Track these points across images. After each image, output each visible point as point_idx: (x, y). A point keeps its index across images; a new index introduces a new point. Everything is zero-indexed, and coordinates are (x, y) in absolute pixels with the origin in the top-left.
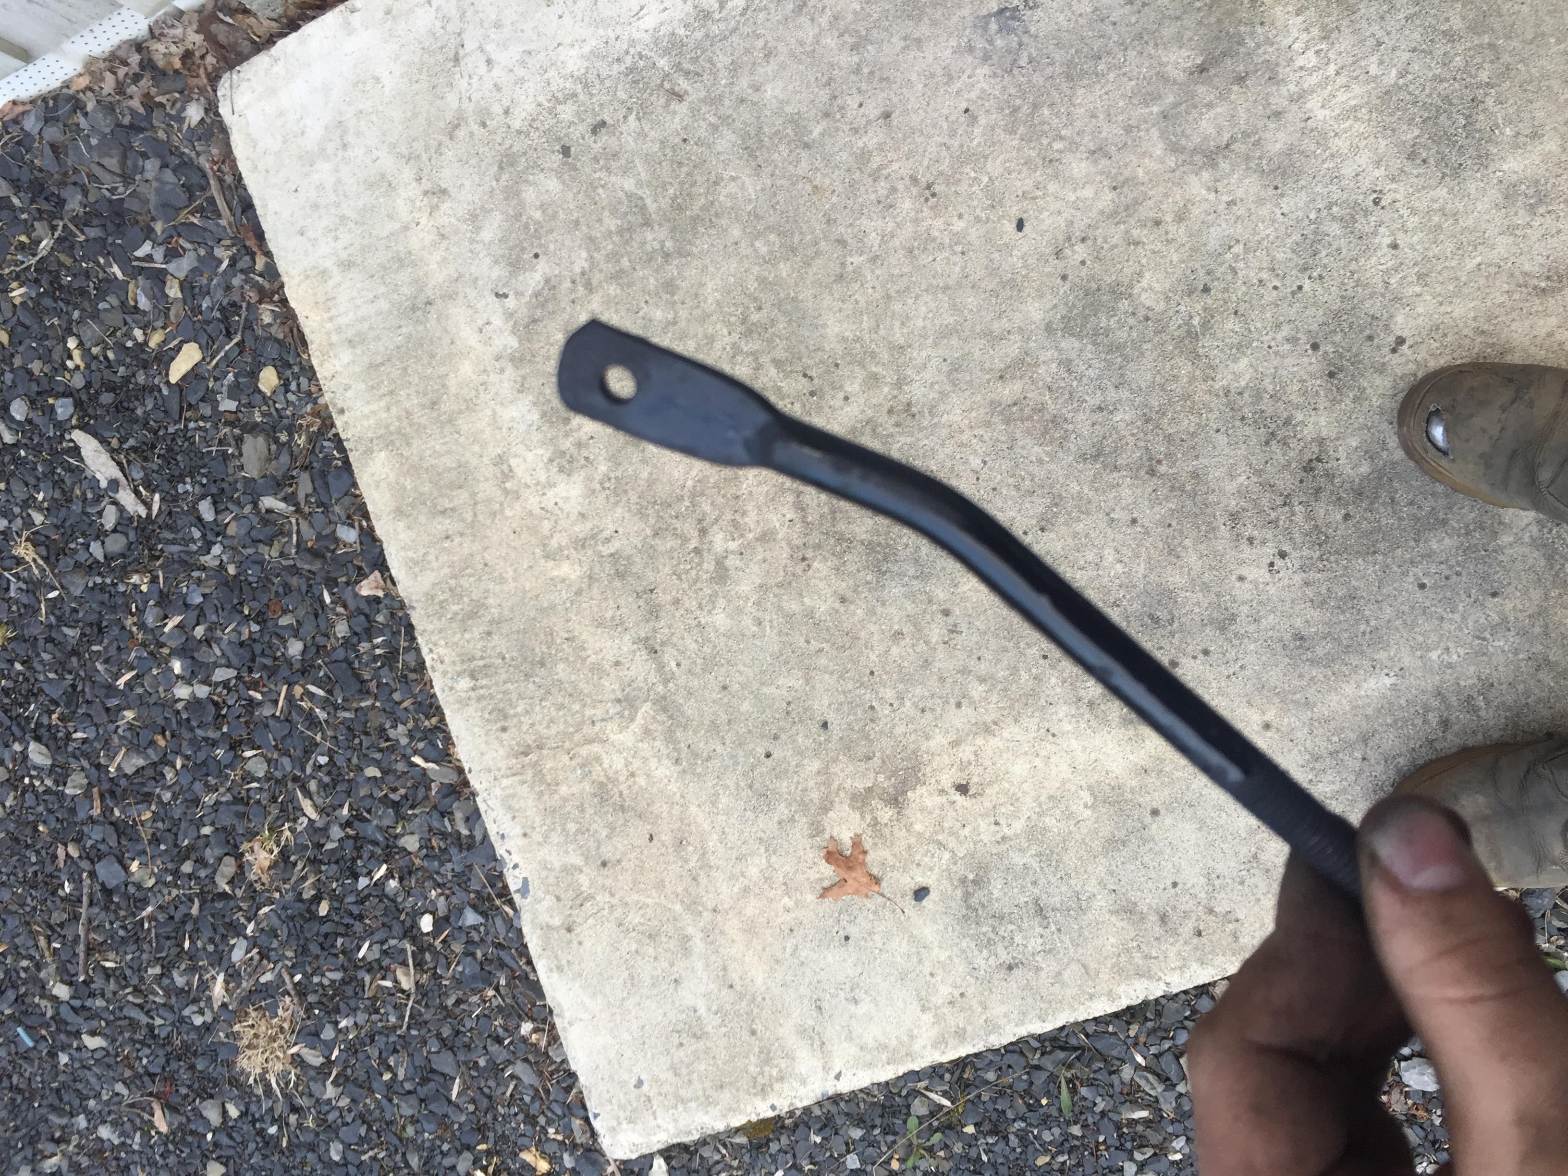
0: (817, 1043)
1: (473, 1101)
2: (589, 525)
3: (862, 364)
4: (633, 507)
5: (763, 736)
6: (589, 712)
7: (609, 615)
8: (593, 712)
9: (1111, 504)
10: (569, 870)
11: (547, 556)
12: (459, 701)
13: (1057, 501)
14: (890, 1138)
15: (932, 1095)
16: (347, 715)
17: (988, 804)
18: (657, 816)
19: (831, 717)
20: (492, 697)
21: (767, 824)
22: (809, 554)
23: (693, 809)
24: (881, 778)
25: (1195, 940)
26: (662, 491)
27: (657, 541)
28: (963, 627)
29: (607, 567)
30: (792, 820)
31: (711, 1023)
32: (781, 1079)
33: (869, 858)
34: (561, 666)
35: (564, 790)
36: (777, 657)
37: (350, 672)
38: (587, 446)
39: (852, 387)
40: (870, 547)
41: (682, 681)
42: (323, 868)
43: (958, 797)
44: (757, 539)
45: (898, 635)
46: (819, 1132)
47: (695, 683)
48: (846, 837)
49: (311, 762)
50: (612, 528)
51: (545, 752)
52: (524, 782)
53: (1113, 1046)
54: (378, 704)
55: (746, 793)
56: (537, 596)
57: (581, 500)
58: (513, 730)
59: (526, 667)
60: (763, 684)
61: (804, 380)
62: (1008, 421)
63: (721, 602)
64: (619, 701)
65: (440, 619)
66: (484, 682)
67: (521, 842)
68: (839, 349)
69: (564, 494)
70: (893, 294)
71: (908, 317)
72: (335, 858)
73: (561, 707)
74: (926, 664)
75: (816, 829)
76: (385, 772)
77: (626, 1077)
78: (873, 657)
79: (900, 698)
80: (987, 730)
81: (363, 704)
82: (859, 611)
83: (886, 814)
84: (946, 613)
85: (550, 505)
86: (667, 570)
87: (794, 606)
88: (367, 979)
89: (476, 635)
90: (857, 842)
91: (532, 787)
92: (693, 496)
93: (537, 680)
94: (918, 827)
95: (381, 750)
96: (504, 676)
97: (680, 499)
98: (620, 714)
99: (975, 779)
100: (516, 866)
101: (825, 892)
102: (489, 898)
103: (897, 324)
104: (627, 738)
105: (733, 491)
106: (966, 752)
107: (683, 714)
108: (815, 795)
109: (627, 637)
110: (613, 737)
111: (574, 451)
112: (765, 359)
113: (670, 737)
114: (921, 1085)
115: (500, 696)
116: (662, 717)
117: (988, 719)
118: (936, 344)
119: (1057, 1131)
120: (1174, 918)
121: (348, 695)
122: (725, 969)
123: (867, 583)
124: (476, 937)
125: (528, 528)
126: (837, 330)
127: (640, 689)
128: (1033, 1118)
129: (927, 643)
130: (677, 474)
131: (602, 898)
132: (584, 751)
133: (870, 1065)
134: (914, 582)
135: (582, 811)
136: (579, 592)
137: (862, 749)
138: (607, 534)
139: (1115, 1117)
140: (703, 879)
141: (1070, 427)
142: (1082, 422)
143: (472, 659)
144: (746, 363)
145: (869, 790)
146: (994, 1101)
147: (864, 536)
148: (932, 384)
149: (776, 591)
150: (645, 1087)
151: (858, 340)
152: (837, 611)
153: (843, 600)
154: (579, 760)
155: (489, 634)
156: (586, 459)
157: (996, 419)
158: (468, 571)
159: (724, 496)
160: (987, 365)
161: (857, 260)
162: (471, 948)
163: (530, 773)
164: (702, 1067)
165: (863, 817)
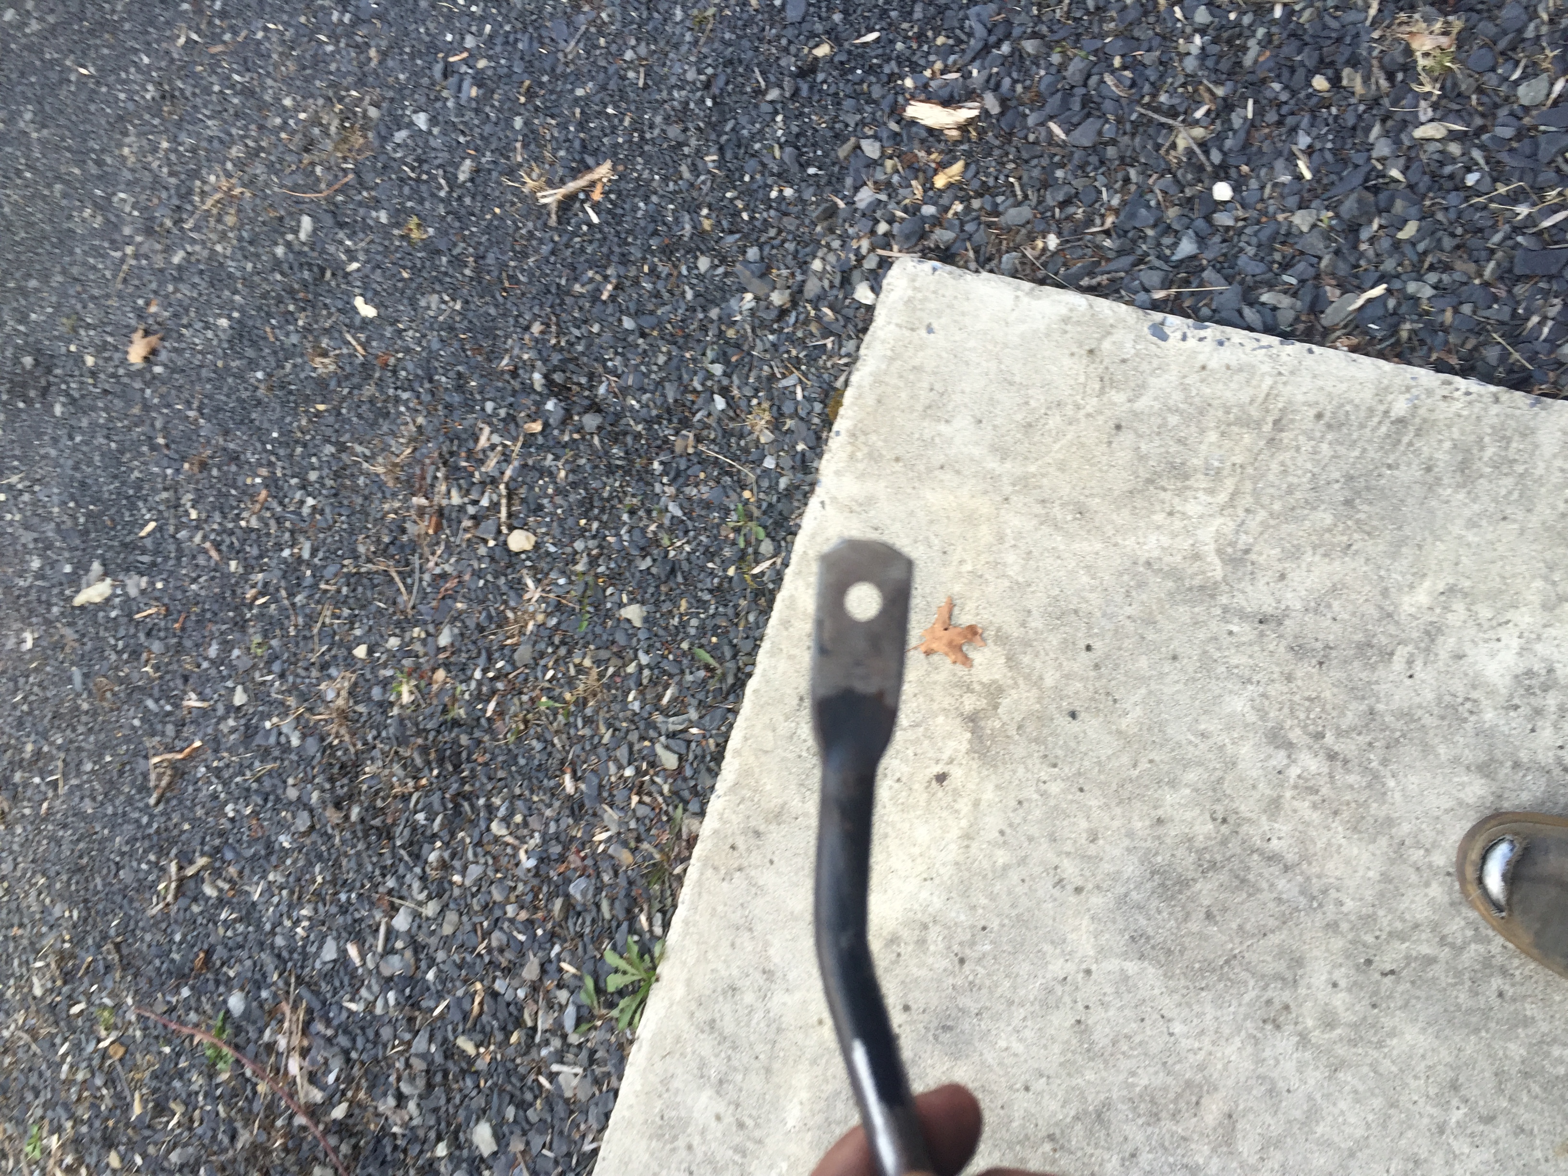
0: (855, 507)
1: (1036, 143)
2: (1443, 655)
3: (1355, 1026)
4: (1420, 713)
5: (1108, 656)
6: (1262, 514)
7: (1336, 605)
8: (1259, 518)
9: (1054, 1087)
10: (1140, 388)
11: (1451, 590)
12: (1387, 390)
13: (1091, 1053)
14: (764, 505)
15: (768, 563)
16: (1497, 238)
17: (916, 786)
18: (1119, 508)
19: (1074, 727)
20: (1362, 426)
21: (1036, 601)
22: (1224, 829)
23: (1098, 546)
24: (997, 724)
25: (730, 841)
26: (1409, 752)
27: (1363, 707)
28: (1056, 892)
29: (1384, 640)
30: (1023, 624)
31: (929, 428)
32: (852, 457)
33: (948, 661)
34: (1329, 520)
35: (1213, 436)
36: (1162, 726)
37: (1539, 272)
38: (1529, 719)
39: (1339, 1000)
40: (1184, 883)
41: (1214, 625)
42: (1362, 108)
43: (938, 769)
44: (1280, 797)
45: (1093, 839)
46: (803, 454)
47: (1202, 634)
48: (979, 656)
49: (1482, 161)
50: (1420, 675)
51: (1262, 443)
52: (1252, 402)
53: (712, 721)
54: (1477, 282)
55: (1074, 603)
56: (1420, 547)
57: (1479, 667)
58: (1310, 426)
59: (1361, 483)
60: (1150, 692)
61: (1388, 967)
62: (1189, 1084)
63: (1252, 717)
64: (1247, 551)
65: (1493, 427)
66: (1383, 429)
67: (1201, 359)
68: (1388, 1022)
69: (1499, 657)
70: (1392, 1111)
71: (1358, 1101)
72: (1360, 128)
73: (1290, 491)
74: (1053, 839)
75: (1001, 638)
76: (1397, 245)
77: (943, 321)
78: (1093, 803)
79: (1044, 794)
80: (967, 837)
81: (1492, 265)
82: (1139, 825)
83: (970, 703)
84: (1078, 890)
85: (1502, 632)
86: (1327, 694)
87: (1191, 776)
88: (1220, 92)
89: (1438, 455)
90: (967, 661)
91: (1241, 407)
92: (1376, 776)
93: (1337, 486)
94: (941, 719)
95: (1425, 253)
96: (1371, 454)
97: (1385, 762)
98: (1233, 544)
99: (940, 794)
100: (1184, 338)
101: (951, 605)
102: (1187, 283)
103: (1361, 1088)
104: (1207, 535)
105: (1346, 815)
106: (964, 806)
107: (1185, 602)
108: (1026, 659)
109: (1298, 605)
110: (1220, 520)
111: (1536, 702)
112: (1445, 953)
113: (1174, 574)
114: (779, 561)
115: (1355, 436)
116: (1197, 582)
117: (974, 845)
118: (1310, 1098)
119: (693, 631)
120: (753, 841)
121: (1518, 253)
122: (958, 472)
123: (1157, 854)
124: (1167, 241)
125: (1501, 592)
126: (1408, 1037)
127: (1240, 580)
128: (710, 623)
129: (1068, 854)
130: (1413, 779)
131: (1092, 404)
132: (1230, 484)
133: (813, 536)
134: (1123, 890)
135: (1180, 441)
136: (1385, 593)
137: (1031, 728)
138: (1418, 665)
139: (677, 678)
140: (1038, 509)
141: (1140, 1121)
142: (1135, 1133)
143: (1418, 433)
144: (1459, 935)
145: (996, 707)
146: (736, 606)
147: (1198, 886)
148: (1277, 1062)
149: (1218, 773)
150: (923, 332)
151: (1380, 1045)
152: (1156, 808)
153: (1160, 821)
154: (1225, 473)
155: (1429, 469)
156: (1516, 707)
157: (1199, 1077)
158: (1515, 495)
159: (1348, 804)
160: (1251, 1117)
161: (1456, 1116)
162: (1161, 227)
163: (1255, 413)
164: (903, 395)
165: (981, 683)
